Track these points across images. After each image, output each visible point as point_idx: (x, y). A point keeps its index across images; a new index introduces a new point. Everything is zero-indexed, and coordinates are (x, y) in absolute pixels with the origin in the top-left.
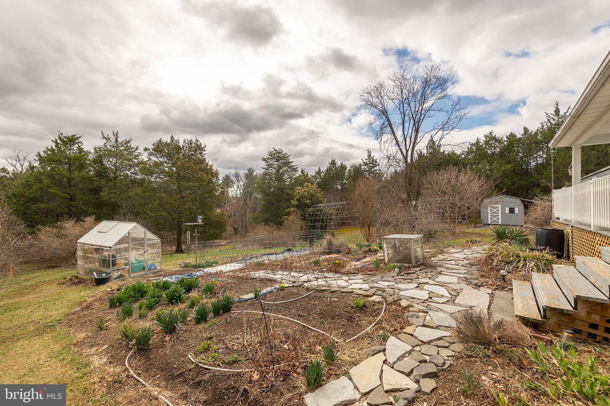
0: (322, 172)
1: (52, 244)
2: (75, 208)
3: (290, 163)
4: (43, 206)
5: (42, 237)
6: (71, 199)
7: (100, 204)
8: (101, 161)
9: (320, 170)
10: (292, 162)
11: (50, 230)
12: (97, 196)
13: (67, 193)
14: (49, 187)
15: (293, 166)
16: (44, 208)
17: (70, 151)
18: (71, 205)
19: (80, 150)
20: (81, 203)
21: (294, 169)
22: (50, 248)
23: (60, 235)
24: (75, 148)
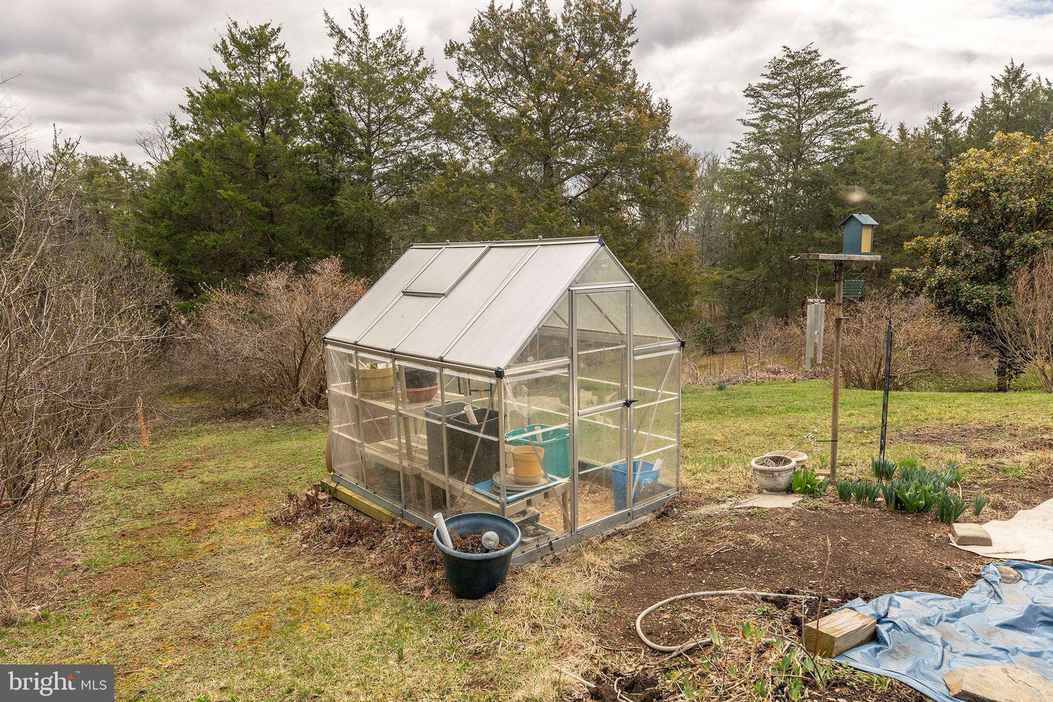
0: (959, 119)
1: (239, 346)
2: (282, 242)
3: (844, 94)
4: (210, 239)
5: (215, 322)
6: (270, 218)
7: (339, 229)
8: (331, 104)
9: (947, 112)
10: (854, 90)
11: (231, 298)
12: (329, 207)
13: (262, 200)
14: (218, 185)
15: (853, 104)
16: (214, 247)
17: (259, 75)
18: (273, 236)
19: (283, 70)
20: (295, 227)
21: (858, 112)
22: (236, 354)
23: (255, 316)
24: (271, 67)
